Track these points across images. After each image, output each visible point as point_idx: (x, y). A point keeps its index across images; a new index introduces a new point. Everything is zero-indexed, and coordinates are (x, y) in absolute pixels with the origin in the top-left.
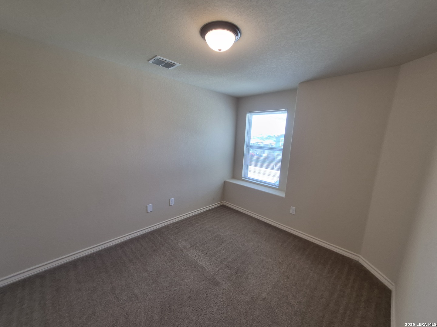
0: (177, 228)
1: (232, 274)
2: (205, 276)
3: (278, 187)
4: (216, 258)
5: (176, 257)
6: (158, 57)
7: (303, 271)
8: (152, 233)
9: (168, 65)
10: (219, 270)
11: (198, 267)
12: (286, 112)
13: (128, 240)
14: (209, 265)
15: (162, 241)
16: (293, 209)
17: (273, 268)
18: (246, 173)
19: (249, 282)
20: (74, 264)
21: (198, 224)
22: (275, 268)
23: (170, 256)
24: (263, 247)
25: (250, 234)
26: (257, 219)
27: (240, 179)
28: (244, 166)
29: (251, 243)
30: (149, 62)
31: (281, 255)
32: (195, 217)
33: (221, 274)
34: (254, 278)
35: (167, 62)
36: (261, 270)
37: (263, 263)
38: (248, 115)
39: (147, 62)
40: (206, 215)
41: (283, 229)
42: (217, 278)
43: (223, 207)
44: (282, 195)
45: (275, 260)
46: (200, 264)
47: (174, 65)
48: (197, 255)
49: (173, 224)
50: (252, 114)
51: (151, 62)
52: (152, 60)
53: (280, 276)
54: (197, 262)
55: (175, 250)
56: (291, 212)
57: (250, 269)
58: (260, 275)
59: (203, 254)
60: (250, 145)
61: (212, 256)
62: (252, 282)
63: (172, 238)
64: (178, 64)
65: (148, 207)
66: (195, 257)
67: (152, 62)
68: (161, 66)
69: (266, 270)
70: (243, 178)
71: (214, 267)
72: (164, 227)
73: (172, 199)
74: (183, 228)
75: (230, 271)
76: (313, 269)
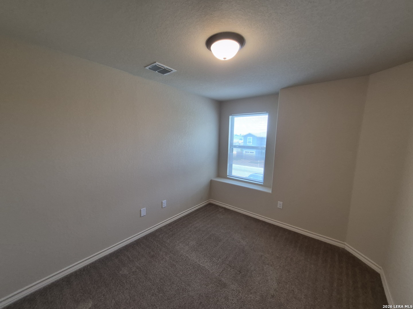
0: (171, 230)
1: (236, 273)
2: (210, 279)
3: (263, 184)
4: (217, 258)
5: (177, 262)
6: (157, 63)
7: (300, 263)
8: (146, 238)
9: (164, 71)
10: (223, 271)
11: (202, 270)
12: (268, 114)
13: (122, 247)
14: (212, 266)
15: (159, 245)
16: (280, 204)
17: (272, 263)
18: (231, 172)
19: (254, 280)
20: (67, 280)
21: (191, 225)
22: (275, 263)
23: (170, 261)
24: (258, 243)
25: (243, 231)
26: (246, 215)
27: (226, 177)
28: (228, 164)
29: (246, 240)
30: (146, 68)
31: (276, 249)
32: (186, 218)
33: (226, 274)
34: (257, 276)
35: (164, 68)
36: (262, 266)
37: (263, 259)
38: (230, 117)
39: (144, 68)
40: (197, 214)
41: (272, 223)
42: (223, 279)
43: (210, 205)
44: (269, 191)
45: (273, 255)
46: (203, 266)
47: (170, 72)
48: (198, 257)
49: (165, 226)
50: (235, 116)
51: (147, 68)
52: (149, 66)
53: (281, 271)
54: (199, 265)
55: (174, 254)
56: (278, 207)
57: (251, 266)
58: (263, 272)
59: (203, 256)
60: (234, 144)
61: (212, 256)
62: (257, 279)
63: (168, 242)
64: (174, 70)
65: (142, 211)
66: (196, 259)
67: (150, 68)
68: (157, 72)
69: (267, 266)
70: (228, 177)
71: (217, 268)
72: (157, 231)
73: (164, 201)
74: (177, 230)
75: (234, 270)
76: (309, 260)
